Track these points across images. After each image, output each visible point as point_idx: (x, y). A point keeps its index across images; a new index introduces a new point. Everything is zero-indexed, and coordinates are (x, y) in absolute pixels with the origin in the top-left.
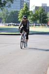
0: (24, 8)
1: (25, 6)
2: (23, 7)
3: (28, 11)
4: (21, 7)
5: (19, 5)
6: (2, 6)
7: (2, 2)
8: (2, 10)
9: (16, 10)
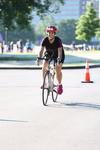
0: (88, 13)
1: (88, 9)
2: (85, 10)
3: (95, 19)
4: (82, 11)
5: (78, 8)
6: (42, 12)
7: (43, 4)
8: (42, 18)
9: (70, 18)
